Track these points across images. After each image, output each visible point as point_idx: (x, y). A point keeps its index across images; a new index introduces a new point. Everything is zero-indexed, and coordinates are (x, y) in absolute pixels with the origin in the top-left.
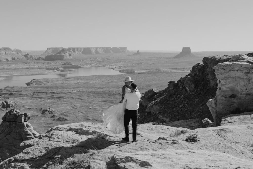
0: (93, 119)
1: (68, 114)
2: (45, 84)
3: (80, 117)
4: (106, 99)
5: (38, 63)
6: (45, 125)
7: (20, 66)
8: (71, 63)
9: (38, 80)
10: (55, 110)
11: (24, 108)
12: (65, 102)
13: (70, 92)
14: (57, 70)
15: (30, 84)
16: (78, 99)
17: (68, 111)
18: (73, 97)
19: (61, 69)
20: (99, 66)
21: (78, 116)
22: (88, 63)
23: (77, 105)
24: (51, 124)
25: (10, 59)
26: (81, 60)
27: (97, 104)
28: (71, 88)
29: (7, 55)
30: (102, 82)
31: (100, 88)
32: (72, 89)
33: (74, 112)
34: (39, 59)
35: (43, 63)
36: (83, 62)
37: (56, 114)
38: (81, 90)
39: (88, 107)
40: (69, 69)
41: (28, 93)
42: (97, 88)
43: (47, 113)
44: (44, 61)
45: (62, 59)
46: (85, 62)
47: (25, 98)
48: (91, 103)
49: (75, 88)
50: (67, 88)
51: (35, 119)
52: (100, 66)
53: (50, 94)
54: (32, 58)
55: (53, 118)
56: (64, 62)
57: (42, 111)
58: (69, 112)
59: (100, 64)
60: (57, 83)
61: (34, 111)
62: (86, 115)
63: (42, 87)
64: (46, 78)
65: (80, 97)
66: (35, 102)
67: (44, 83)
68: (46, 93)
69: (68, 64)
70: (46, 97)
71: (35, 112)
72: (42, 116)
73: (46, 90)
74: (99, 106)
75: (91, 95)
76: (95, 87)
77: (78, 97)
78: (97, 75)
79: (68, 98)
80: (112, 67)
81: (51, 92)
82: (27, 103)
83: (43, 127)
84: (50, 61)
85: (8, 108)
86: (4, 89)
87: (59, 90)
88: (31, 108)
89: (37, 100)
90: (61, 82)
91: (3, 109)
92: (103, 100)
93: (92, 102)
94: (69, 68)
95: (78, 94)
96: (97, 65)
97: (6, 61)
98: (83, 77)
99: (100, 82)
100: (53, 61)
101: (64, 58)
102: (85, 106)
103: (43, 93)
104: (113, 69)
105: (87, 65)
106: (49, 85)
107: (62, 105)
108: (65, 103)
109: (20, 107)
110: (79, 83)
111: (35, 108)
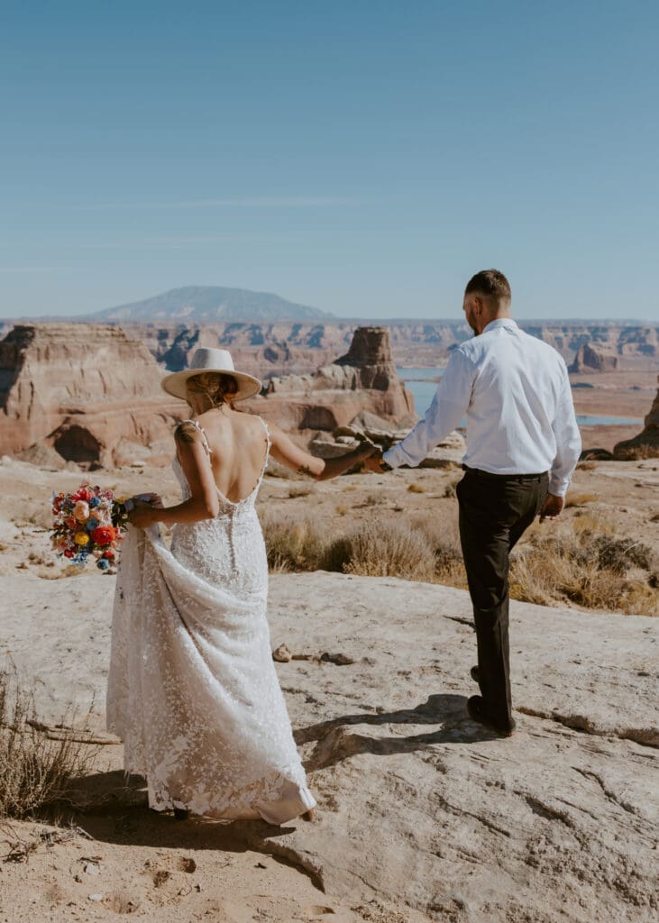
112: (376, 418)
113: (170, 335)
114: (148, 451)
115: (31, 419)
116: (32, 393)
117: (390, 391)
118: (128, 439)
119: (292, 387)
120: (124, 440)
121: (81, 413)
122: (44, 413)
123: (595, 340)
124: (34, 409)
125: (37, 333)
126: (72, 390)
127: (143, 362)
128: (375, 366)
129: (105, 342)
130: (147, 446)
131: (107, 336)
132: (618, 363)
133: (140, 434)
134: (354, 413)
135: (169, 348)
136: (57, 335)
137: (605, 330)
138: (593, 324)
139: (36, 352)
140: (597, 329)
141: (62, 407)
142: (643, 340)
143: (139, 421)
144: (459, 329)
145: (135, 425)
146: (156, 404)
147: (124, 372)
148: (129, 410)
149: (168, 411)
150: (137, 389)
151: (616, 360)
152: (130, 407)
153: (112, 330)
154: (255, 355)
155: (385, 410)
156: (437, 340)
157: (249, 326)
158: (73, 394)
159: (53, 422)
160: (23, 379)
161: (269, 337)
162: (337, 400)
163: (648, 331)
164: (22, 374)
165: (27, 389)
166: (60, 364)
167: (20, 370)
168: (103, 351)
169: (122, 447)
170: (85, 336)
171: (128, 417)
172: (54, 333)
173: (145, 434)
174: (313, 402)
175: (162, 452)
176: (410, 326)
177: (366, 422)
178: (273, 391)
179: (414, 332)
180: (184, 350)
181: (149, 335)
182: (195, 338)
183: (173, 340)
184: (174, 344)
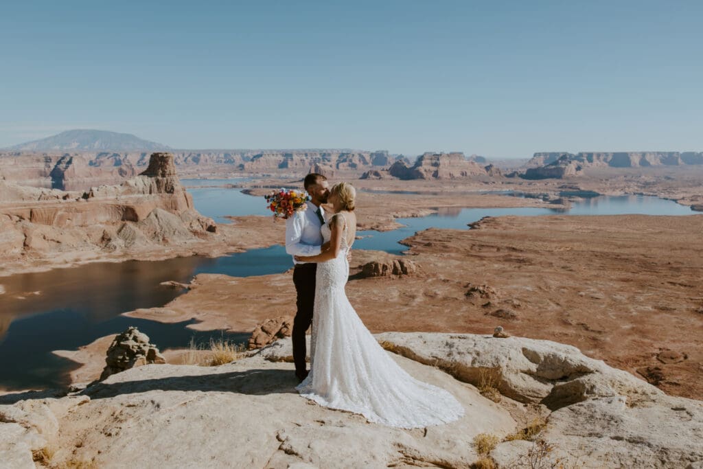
0: (578, 324)
1: (523, 305)
2: (505, 228)
3: (548, 314)
4: (630, 274)
5: (509, 183)
6: (463, 324)
7: (474, 188)
8: (579, 185)
9: (494, 220)
10: (495, 292)
11: (434, 279)
12: (528, 274)
13: (551, 250)
14: (545, 200)
15: (476, 226)
16: (563, 268)
17: (525, 297)
18: (553, 262)
19: (553, 197)
20: (642, 194)
21: (545, 312)
22: (617, 185)
23: (552, 282)
24: (477, 322)
25: (457, 174)
26: (602, 180)
27: (600, 286)
28: (554, 242)
29: (453, 166)
30: (635, 231)
31: (624, 246)
32: (556, 245)
33: (538, 299)
34: (512, 176)
35: (520, 184)
36: (606, 184)
37: (495, 301)
38: (575, 248)
39: (577, 290)
40: (570, 197)
41: (462, 246)
42: (616, 245)
43: (477, 294)
44: (521, 180)
45: (559, 177)
46: (610, 184)
47: (453, 255)
48: (589, 282)
49: (564, 241)
50: (544, 241)
51: (448, 305)
52: (644, 193)
53: (506, 251)
54: (500, 173)
55: (486, 310)
56: (563, 182)
57: (469, 289)
58: (525, 299)
59: (646, 189)
60: (531, 226)
61: (453, 287)
62: (564, 310)
63: (494, 235)
64: (513, 216)
65: (568, 265)
66: (465, 267)
67: (504, 225)
68: (498, 249)
69: (570, 188)
70: (496, 257)
71: (453, 290)
72: (465, 302)
73: (499, 242)
74: (606, 293)
75: (597, 261)
76: (612, 244)
77: (563, 263)
78: (627, 215)
79: (541, 263)
80: (675, 198)
81: (507, 248)
82: (448, 268)
83: (458, 327)
84: (534, 179)
85: (402, 276)
86: (422, 233)
87: (527, 244)
88: (448, 281)
89: (472, 261)
90: (538, 226)
91: (393, 276)
92: (622, 277)
93: (590, 280)
94: (570, 195)
95: (565, 257)
96: (639, 192)
97: (449, 177)
98: (593, 216)
99: (631, 231)
100: (539, 181)
101: (564, 173)
102: (571, 287)
103: (492, 247)
104: (677, 203)
105: (614, 190)
106: (512, 231)
107: (519, 280)
108: (525, 276)
109: (428, 276)
110: (581, 231)
111: (457, 280)
112: (166, 212)
113: (52, 161)
117: (175, 194)
119: (106, 193)
123: (324, 161)
128: (165, 178)
132: (334, 173)
134: (150, 209)
135: (52, 168)
137: (329, 155)
138: (324, 152)
140: (325, 154)
142: (351, 161)
144: (245, 155)
146: (5, 207)
149: (14, 212)
151: (333, 172)
154: (112, 172)
155: (172, 207)
156: (231, 161)
157: (112, 154)
161: (126, 161)
162: (138, 201)
163: (353, 155)
174: (121, 203)
175: (6, 241)
176: (215, 154)
177: (158, 216)
178: (92, 195)
179: (218, 157)
180: (62, 170)
181: (38, 161)
182: (70, 162)
183: (55, 164)
184: (56, 166)
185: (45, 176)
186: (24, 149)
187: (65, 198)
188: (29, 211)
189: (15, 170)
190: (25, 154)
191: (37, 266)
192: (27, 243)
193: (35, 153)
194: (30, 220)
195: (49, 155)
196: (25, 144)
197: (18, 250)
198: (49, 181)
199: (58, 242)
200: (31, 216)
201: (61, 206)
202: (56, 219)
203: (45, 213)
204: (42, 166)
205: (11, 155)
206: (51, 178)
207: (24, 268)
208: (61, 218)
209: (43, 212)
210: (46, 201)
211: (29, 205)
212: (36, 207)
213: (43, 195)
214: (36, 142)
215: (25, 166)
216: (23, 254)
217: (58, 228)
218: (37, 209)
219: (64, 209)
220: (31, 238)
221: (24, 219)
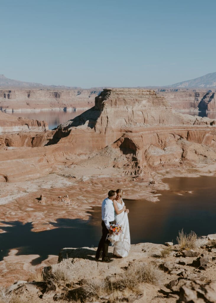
113: (200, 96)
114: (164, 152)
115: (106, 133)
116: (108, 121)
118: (154, 146)
120: (152, 145)
121: (131, 132)
122: (113, 131)
124: (108, 129)
125: (112, 92)
126: (127, 121)
127: (165, 107)
129: (146, 98)
130: (164, 149)
131: (147, 94)
133: (161, 143)
135: (199, 101)
136: (122, 94)
139: (110, 102)
141: (122, 129)
143: (160, 137)
145: (159, 138)
146: (170, 129)
147: (155, 112)
148: (156, 131)
149: (176, 132)
150: (161, 121)
152: (157, 130)
153: (150, 91)
158: (128, 122)
159: (117, 135)
160: (103, 114)
164: (103, 112)
165: (105, 119)
166: (122, 108)
167: (102, 110)
168: (144, 102)
169: (150, 149)
170: (136, 94)
171: (155, 134)
172: (120, 93)
173: (163, 143)
180: (207, 102)
181: (190, 95)
182: (212, 97)
183: (202, 98)
184: (202, 100)
185: (195, 107)
186: (180, 86)
187: (212, 124)
188: (187, 132)
189: (175, 102)
190: (181, 90)
191: (190, 172)
192: (183, 156)
193: (187, 90)
194: (187, 139)
195: (197, 91)
196: (181, 83)
197: (178, 160)
198: (197, 111)
199: (205, 156)
200: (188, 136)
201: (209, 130)
202: (204, 139)
203: (197, 134)
204: (192, 99)
205: (171, 91)
206: (198, 108)
207: (182, 173)
208: (208, 138)
209: (196, 133)
210: (198, 126)
211: (187, 128)
212: (192, 129)
213: (197, 121)
214: (187, 81)
215: (181, 99)
216: (181, 163)
217: (206, 146)
218: (192, 131)
219: (210, 132)
220: (187, 152)
221: (183, 138)
